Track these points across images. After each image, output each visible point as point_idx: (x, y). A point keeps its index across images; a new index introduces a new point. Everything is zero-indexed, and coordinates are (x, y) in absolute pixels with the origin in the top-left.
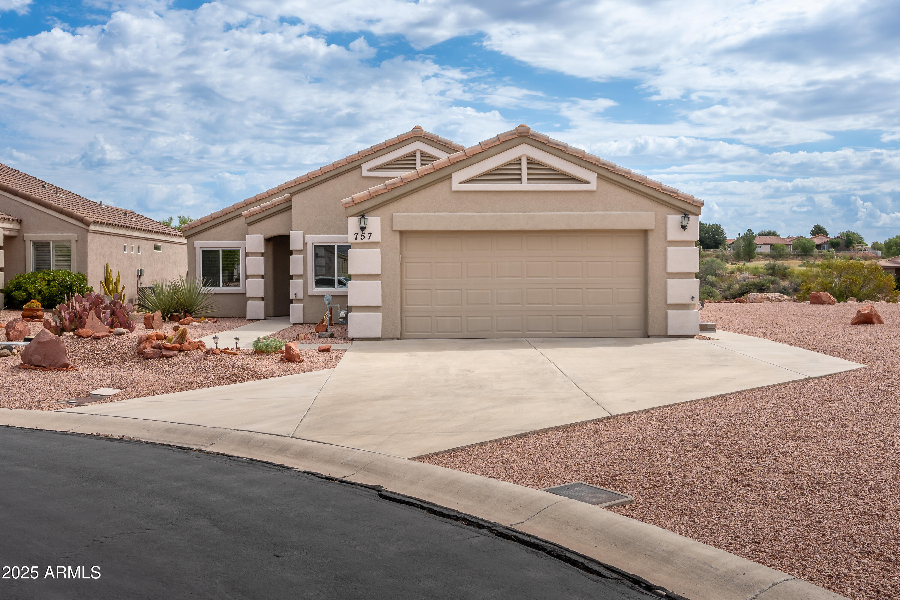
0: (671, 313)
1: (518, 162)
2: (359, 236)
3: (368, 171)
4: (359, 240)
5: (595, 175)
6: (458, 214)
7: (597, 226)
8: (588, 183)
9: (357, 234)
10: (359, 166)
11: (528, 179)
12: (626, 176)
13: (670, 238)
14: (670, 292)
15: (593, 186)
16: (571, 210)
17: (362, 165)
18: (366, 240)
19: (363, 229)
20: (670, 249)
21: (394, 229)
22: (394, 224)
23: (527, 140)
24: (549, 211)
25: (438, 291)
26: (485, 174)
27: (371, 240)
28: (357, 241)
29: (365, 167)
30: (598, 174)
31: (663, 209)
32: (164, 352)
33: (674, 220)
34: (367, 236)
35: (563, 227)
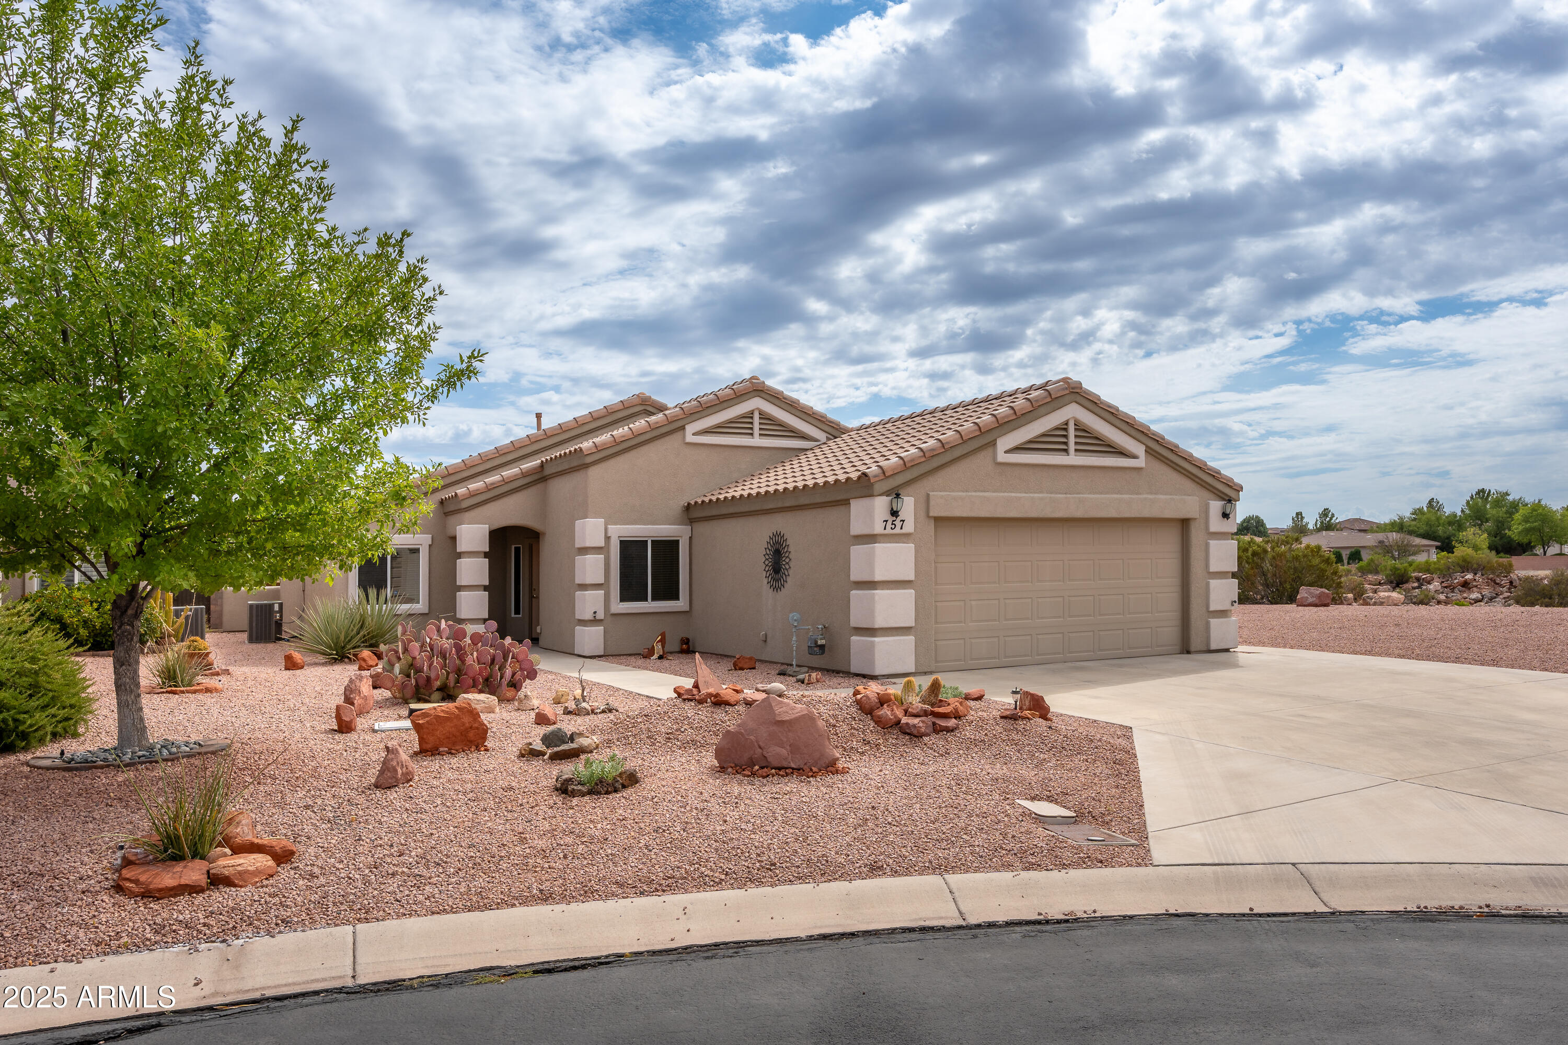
0: (1214, 622)
1: (1064, 427)
2: (889, 525)
3: (693, 434)
4: (888, 531)
5: (1143, 448)
6: (1002, 494)
7: (1146, 513)
8: (1135, 457)
9: (886, 521)
10: (683, 428)
11: (1076, 450)
12: (1173, 449)
13: (1213, 529)
14: (1213, 596)
15: (1141, 462)
16: (1119, 493)
17: (687, 427)
18: (897, 530)
19: (895, 513)
20: (1212, 543)
21: (931, 514)
22: (931, 508)
23: (1079, 399)
24: (1096, 493)
25: (973, 603)
26: (1030, 442)
27: (903, 531)
28: (886, 532)
29: (691, 429)
30: (1147, 446)
31: (1206, 494)
32: (943, 723)
33: (1216, 506)
34: (898, 523)
35: (1113, 514)
